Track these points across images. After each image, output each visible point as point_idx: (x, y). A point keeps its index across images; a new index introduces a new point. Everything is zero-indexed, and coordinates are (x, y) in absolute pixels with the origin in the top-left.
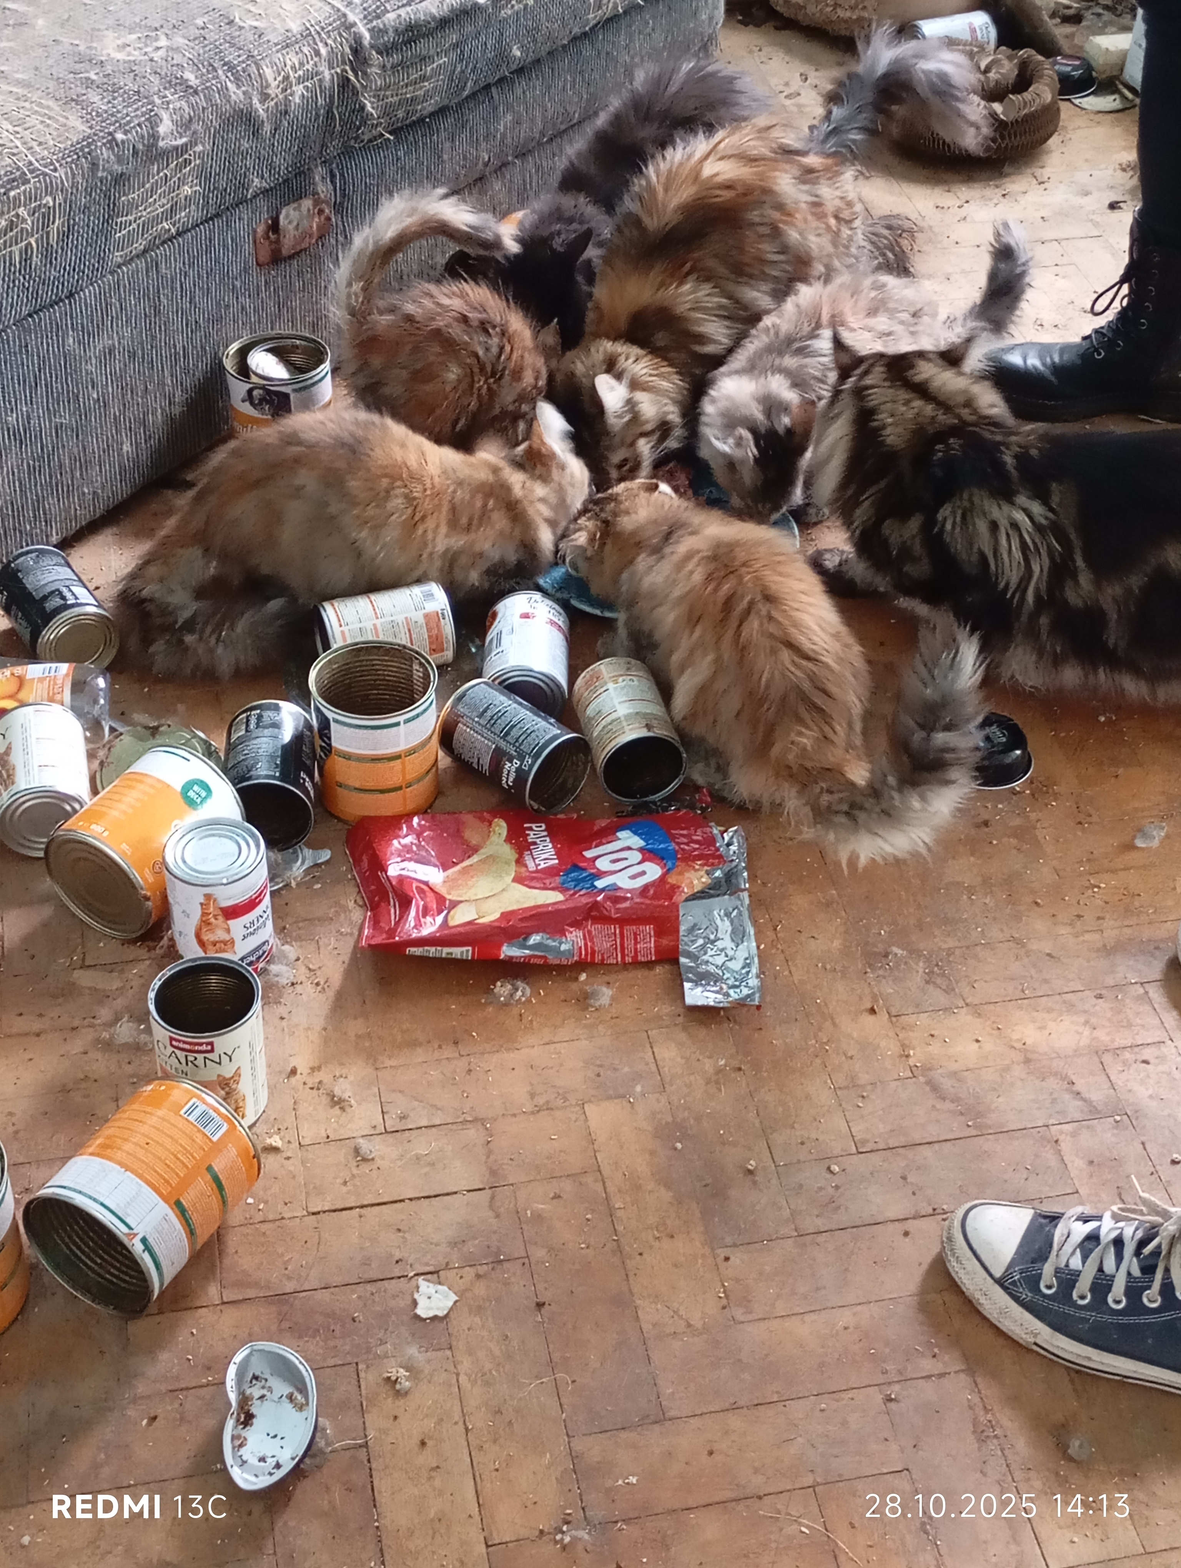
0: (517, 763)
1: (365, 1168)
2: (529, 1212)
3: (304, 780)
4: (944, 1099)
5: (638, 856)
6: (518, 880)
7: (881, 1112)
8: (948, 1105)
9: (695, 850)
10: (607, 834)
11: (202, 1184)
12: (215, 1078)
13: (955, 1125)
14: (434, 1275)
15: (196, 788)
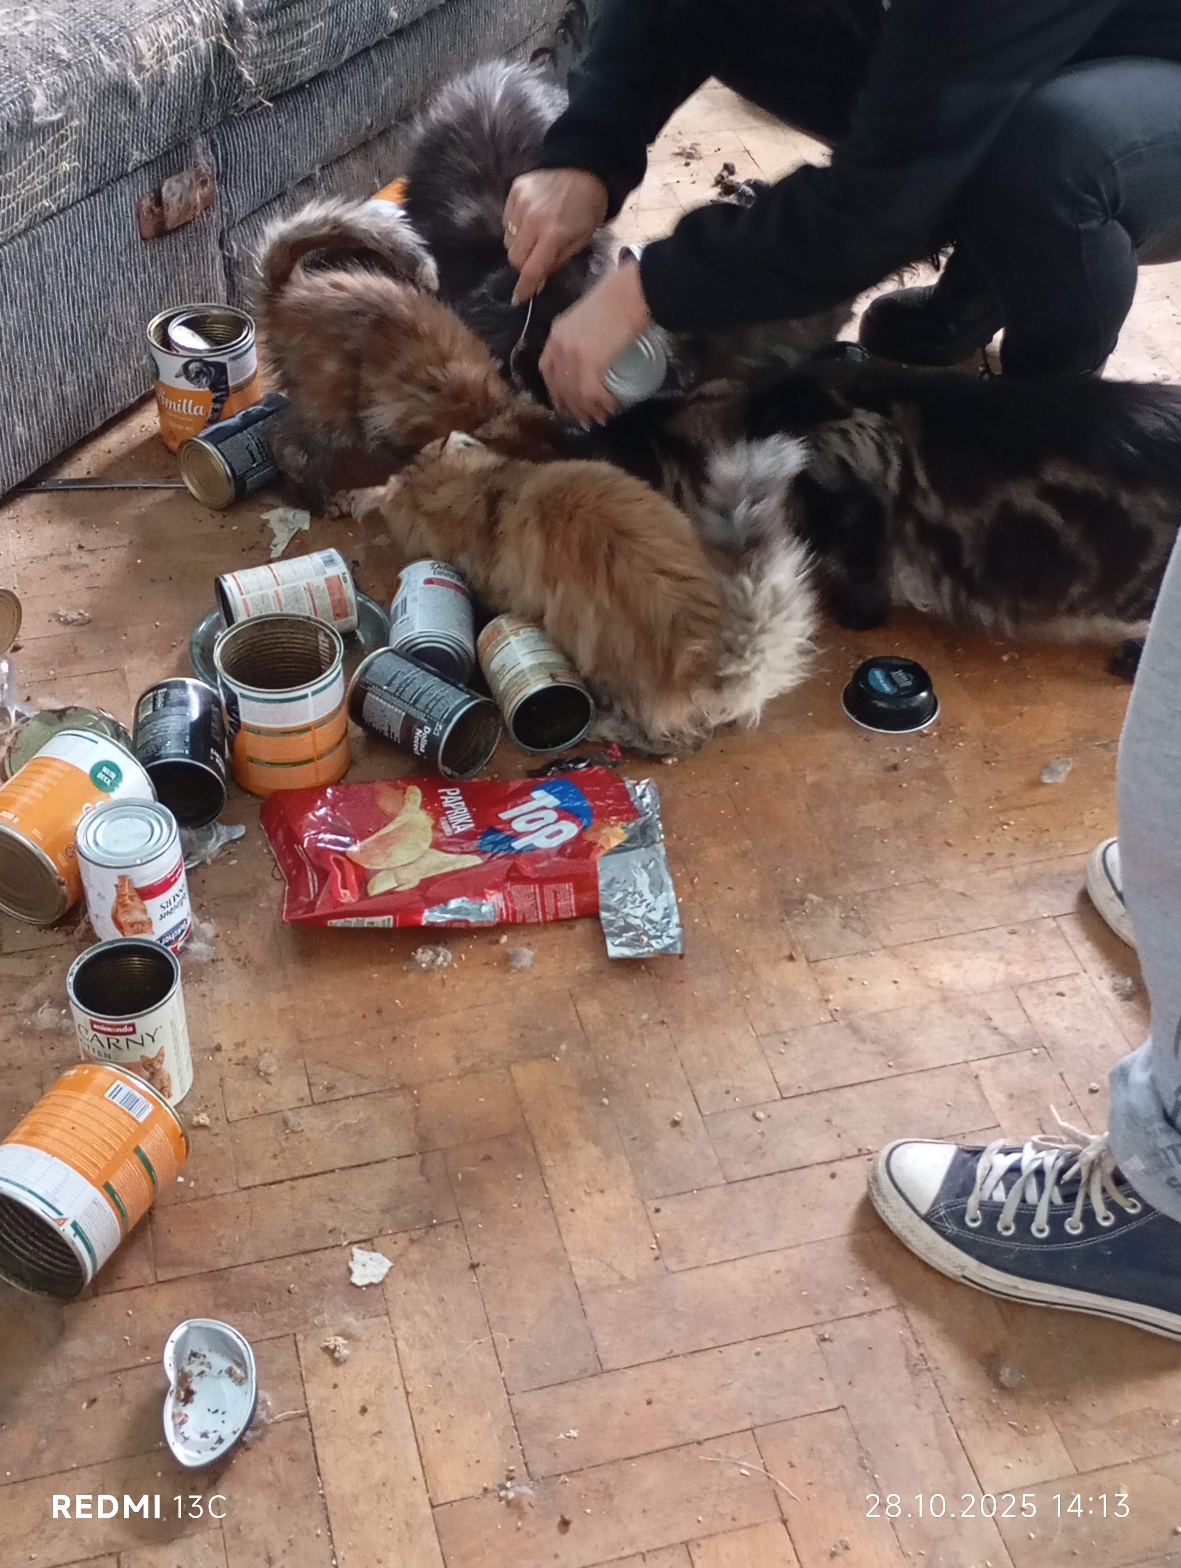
0: (428, 729)
1: (294, 1140)
2: (460, 1176)
3: (215, 757)
4: (864, 1041)
5: (554, 815)
6: (436, 845)
7: (803, 1058)
8: (869, 1047)
9: (609, 805)
10: (522, 795)
11: (132, 1167)
12: (139, 1059)
13: (877, 1066)
14: (368, 1243)
15: (105, 769)
